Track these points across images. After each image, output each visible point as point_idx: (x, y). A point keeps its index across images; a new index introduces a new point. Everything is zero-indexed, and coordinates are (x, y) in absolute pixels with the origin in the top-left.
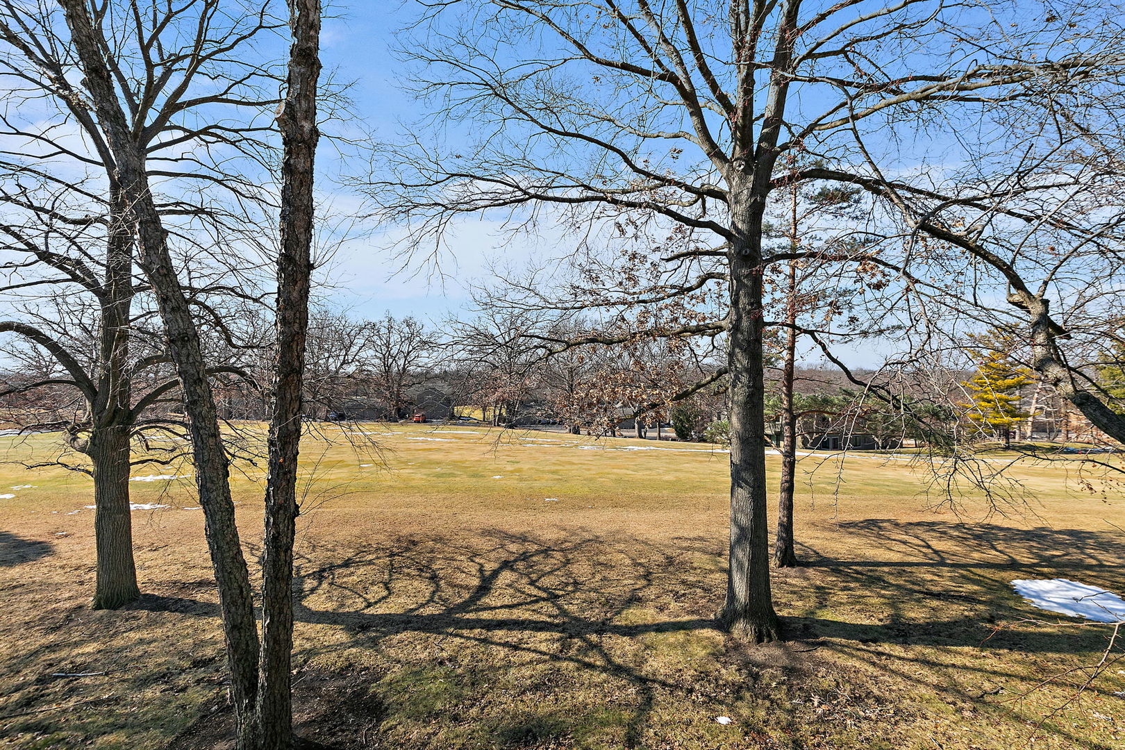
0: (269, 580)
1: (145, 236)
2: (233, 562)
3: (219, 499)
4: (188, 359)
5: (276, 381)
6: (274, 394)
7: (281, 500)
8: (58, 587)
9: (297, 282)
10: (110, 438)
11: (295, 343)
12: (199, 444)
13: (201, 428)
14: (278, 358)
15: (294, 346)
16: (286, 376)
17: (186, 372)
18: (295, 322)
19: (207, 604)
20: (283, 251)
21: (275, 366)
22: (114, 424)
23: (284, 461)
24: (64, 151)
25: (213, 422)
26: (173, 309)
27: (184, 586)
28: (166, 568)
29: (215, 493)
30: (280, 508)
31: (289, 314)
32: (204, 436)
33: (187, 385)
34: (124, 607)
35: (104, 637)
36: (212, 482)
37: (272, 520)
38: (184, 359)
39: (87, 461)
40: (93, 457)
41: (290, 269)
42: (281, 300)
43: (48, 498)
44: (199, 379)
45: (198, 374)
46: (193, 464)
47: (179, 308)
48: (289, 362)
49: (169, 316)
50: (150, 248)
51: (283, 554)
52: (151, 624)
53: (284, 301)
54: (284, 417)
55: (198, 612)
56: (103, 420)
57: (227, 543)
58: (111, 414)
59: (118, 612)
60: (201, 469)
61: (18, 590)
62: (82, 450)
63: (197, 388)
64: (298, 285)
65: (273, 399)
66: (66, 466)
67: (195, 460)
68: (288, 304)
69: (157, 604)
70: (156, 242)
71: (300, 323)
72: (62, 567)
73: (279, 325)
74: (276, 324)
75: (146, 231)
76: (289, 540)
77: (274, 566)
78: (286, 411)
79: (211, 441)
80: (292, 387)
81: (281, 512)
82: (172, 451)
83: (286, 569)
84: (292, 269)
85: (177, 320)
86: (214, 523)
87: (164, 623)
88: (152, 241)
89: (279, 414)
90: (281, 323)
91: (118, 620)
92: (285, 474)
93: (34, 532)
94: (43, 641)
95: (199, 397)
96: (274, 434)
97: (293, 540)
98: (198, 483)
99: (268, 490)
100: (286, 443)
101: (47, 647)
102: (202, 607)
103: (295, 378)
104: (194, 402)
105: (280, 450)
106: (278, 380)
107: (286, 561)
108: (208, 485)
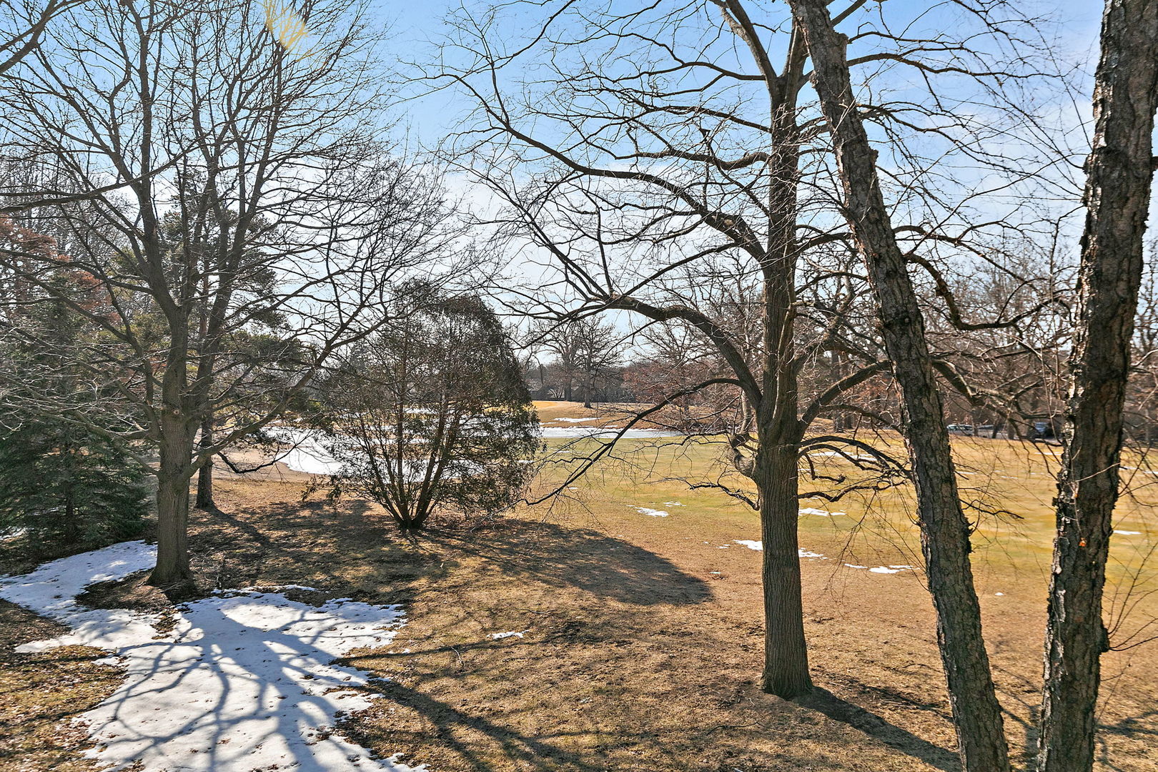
0: (1054, 755)
1: (849, 165)
2: (982, 699)
3: (958, 588)
4: (909, 353)
5: (1075, 395)
6: (1071, 418)
7: (1079, 617)
8: (724, 646)
9: (1128, 199)
10: (777, 459)
11: (1118, 320)
12: (928, 493)
13: (931, 467)
14: (1082, 351)
15: (1116, 327)
16: (1097, 386)
17: (907, 374)
18: (1119, 279)
19: (901, 731)
20: (1102, 142)
21: (1077, 366)
22: (781, 440)
23: (1088, 545)
24: (725, 73)
25: (946, 458)
26: (888, 274)
27: (864, 691)
28: (837, 654)
29: (951, 577)
30: (1076, 631)
31: (1109, 265)
32: (935, 481)
33: (909, 396)
34: (796, 699)
35: (781, 737)
36: (948, 558)
37: (1060, 650)
38: (904, 354)
39: (750, 487)
40: (759, 484)
41: (1115, 175)
42: (1093, 239)
43: (697, 522)
44: (926, 385)
45: (925, 378)
46: (918, 524)
47: (896, 272)
48: (1105, 358)
49: (882, 286)
50: (857, 182)
51: (1080, 716)
52: (831, 737)
53: (1099, 241)
54: (1090, 464)
55: (889, 740)
56: (769, 434)
57: (973, 666)
58: (777, 426)
59: (791, 704)
60: (930, 534)
61: (687, 639)
62: (747, 473)
63: (924, 400)
64: (1129, 205)
65: (1068, 428)
66: (726, 489)
67: (922, 518)
68: (1107, 246)
69: (838, 710)
70: (864, 171)
71: (1129, 281)
72: (724, 620)
73: (1086, 287)
74: (1079, 286)
75: (851, 157)
76: (1091, 692)
77: (1064, 734)
78: (1095, 450)
79: (945, 489)
80: (1108, 406)
81: (1079, 638)
82: (840, 481)
83: (1085, 744)
84: (1120, 175)
85: (893, 291)
86: (952, 627)
87: (847, 742)
88: (858, 172)
89: (1081, 455)
90: (1091, 283)
91: (792, 716)
92: (1088, 568)
93: (691, 565)
94: (719, 717)
95: (926, 415)
96: (1069, 492)
97: (1096, 694)
98: (926, 556)
99: (1054, 593)
100: (1092, 511)
101: (724, 728)
102: (893, 732)
103: (1114, 387)
104: (918, 424)
105: (1081, 522)
106: (1081, 390)
107: (1085, 729)
108: (942, 562)
